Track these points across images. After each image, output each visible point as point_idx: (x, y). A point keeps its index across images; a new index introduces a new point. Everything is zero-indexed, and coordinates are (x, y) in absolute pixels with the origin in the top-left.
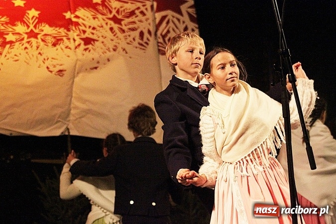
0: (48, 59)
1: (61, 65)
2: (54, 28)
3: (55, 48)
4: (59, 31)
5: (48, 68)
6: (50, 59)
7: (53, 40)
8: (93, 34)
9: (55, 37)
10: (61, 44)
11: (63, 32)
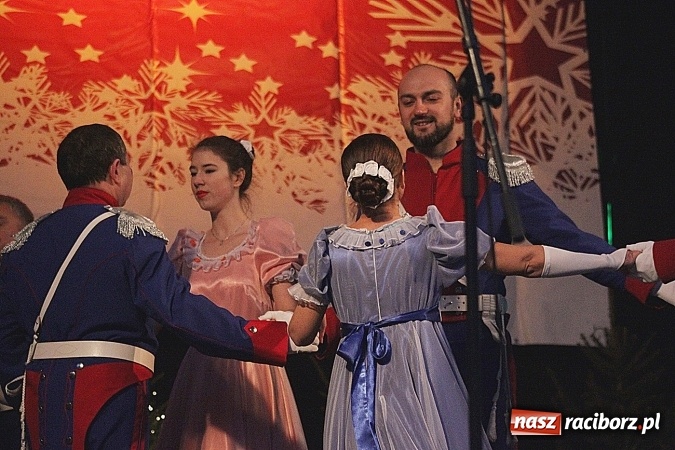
0: (294, 177)
1: (318, 191)
2: (305, 117)
3: (307, 158)
4: (316, 123)
5: (294, 195)
6: (298, 178)
7: (303, 142)
9: (305, 136)
10: (318, 150)
11: (321, 127)
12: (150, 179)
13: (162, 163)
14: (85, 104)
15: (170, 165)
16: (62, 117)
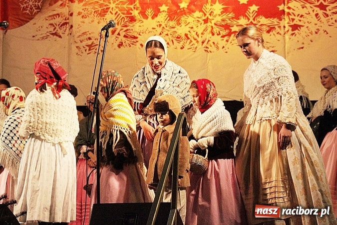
1: (273, 47)
2: (269, 19)
3: (269, 34)
4: (273, 21)
7: (268, 29)
8: (300, 21)
9: (269, 26)
10: (274, 31)
11: (275, 22)
12: (206, 49)
13: (211, 43)
14: (182, 24)
15: (214, 43)
16: (173, 30)
